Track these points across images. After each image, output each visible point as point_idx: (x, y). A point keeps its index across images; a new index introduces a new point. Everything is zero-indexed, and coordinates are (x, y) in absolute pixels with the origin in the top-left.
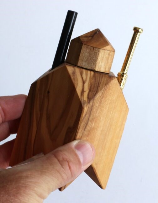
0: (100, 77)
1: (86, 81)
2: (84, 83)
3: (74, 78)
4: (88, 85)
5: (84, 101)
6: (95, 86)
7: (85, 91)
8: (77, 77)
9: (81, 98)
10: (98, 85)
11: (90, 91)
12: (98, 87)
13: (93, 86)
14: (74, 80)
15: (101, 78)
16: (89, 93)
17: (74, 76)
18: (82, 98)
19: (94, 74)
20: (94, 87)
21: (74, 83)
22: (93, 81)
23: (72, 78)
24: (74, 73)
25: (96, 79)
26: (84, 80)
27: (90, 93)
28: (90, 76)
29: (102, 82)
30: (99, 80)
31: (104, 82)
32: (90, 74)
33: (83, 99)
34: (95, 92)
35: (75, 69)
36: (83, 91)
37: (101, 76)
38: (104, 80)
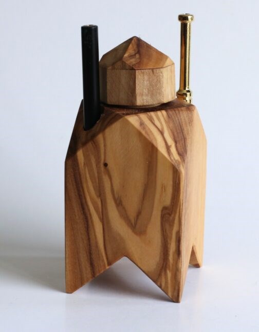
0: (176, 115)
1: (163, 128)
2: (162, 133)
3: (146, 132)
4: (169, 134)
5: (176, 161)
6: (179, 131)
7: (171, 146)
8: (149, 129)
9: (170, 158)
10: (181, 128)
11: (176, 142)
12: (182, 131)
13: (175, 134)
14: (148, 135)
15: (178, 116)
16: (176, 147)
17: (144, 128)
18: (172, 158)
19: (167, 114)
20: (178, 133)
21: (150, 140)
22: (171, 125)
23: (143, 133)
24: (142, 124)
25: (173, 121)
26: (161, 129)
27: (178, 144)
28: (164, 119)
29: (183, 120)
30: (178, 119)
31: (185, 119)
32: (163, 116)
33: (174, 159)
34: (183, 141)
35: (140, 118)
36: (168, 148)
37: (177, 112)
38: (184, 117)
